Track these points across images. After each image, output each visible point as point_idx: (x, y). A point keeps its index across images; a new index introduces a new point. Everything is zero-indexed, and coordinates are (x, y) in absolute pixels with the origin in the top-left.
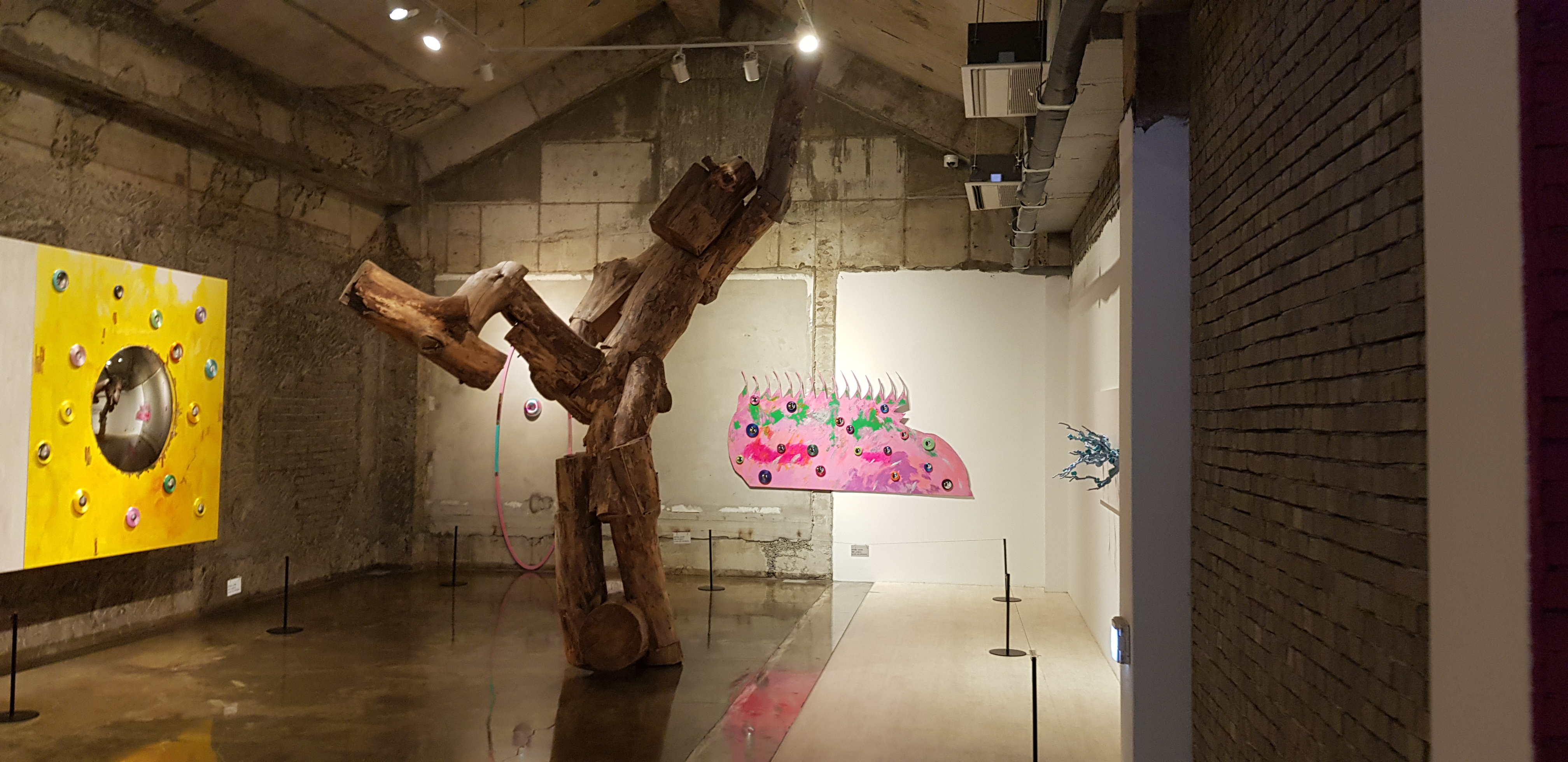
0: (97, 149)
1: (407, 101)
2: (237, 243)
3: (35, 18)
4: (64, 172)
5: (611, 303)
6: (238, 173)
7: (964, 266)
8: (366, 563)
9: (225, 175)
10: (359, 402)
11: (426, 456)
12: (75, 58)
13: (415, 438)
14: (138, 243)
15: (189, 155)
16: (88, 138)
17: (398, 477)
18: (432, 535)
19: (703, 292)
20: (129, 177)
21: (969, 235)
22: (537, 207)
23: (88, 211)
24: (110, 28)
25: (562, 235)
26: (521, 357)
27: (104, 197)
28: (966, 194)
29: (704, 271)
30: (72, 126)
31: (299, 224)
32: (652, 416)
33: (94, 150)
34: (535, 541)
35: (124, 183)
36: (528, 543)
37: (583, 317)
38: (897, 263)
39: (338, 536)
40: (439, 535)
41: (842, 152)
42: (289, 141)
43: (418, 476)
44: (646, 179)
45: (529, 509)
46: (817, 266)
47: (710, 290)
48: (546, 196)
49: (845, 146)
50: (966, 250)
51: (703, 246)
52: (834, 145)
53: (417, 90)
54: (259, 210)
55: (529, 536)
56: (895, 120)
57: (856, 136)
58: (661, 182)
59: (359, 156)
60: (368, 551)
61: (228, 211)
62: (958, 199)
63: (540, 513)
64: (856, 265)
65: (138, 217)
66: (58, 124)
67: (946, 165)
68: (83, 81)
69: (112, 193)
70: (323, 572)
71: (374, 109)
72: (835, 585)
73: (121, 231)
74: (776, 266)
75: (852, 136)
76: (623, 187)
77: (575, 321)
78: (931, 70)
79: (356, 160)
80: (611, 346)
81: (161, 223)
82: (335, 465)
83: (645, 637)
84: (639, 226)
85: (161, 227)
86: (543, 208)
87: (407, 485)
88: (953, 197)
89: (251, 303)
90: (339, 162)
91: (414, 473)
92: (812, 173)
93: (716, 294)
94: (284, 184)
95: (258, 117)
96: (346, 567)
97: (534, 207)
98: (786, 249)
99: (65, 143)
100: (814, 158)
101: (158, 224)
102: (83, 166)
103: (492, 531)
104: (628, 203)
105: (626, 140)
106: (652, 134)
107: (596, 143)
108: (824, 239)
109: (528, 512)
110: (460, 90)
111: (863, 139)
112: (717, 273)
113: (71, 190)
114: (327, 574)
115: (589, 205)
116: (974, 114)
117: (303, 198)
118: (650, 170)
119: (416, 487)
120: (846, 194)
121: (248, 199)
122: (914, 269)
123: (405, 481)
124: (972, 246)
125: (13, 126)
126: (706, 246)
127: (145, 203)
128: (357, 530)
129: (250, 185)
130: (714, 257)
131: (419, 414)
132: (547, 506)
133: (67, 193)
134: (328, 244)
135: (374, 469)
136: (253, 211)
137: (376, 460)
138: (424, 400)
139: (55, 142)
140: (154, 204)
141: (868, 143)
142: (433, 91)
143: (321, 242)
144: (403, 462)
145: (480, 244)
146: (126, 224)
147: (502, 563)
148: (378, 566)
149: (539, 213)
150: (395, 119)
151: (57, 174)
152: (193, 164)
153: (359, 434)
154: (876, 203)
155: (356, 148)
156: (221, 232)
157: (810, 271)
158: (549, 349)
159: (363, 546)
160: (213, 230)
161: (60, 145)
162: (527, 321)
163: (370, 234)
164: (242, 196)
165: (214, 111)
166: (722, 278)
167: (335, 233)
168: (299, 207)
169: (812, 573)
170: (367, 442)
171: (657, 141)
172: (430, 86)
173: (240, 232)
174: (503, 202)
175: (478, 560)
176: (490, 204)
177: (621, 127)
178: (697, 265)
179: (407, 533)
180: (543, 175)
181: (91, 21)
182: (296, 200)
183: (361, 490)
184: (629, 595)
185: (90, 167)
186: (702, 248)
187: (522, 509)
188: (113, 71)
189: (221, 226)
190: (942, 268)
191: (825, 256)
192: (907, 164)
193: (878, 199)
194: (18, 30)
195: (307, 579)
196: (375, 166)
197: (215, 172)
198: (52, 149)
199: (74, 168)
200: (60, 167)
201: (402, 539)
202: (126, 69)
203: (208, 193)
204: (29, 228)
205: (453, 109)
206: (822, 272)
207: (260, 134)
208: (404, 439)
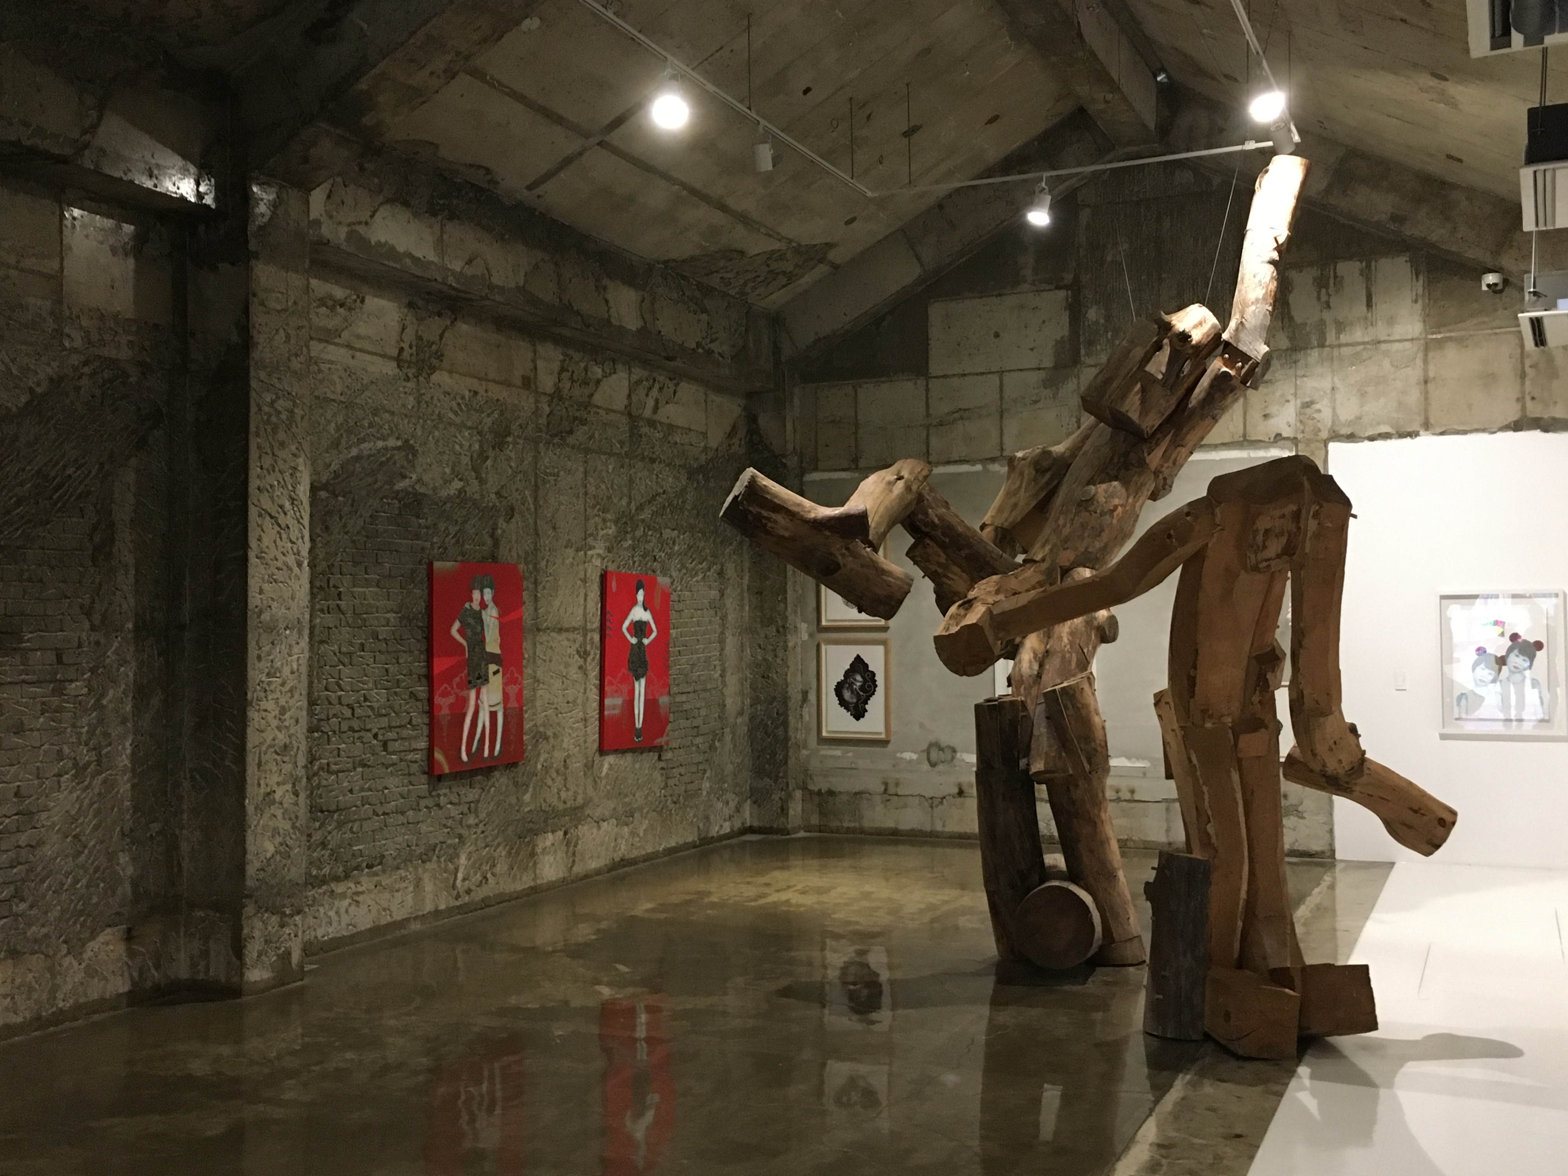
0: (442, 355)
1: (768, 266)
2: (587, 451)
3: (377, 214)
4: (411, 385)
5: (1034, 503)
6: (586, 369)
7: (1517, 426)
8: (738, 825)
9: (573, 372)
10: (722, 633)
11: (800, 697)
12: (419, 255)
13: (786, 675)
14: (487, 458)
15: (535, 352)
16: (433, 343)
17: (769, 723)
18: (811, 793)
19: (1154, 485)
20: (474, 384)
21: (1523, 383)
22: (924, 383)
23: (435, 427)
24: (452, 216)
25: (956, 415)
26: (926, 578)
27: (451, 409)
28: (1519, 325)
29: (1154, 459)
30: (417, 332)
31: (652, 423)
32: (1095, 648)
33: (440, 356)
34: (936, 802)
35: (470, 391)
36: (926, 804)
37: (998, 523)
38: (1415, 427)
39: (705, 793)
40: (819, 793)
41: (1332, 281)
42: (639, 327)
43: (792, 721)
44: (1062, 337)
45: (926, 762)
46: (1300, 436)
47: (1162, 482)
48: (935, 368)
49: (1335, 273)
50: (1520, 404)
51: (1153, 426)
52: (1319, 272)
53: (779, 250)
54: (609, 411)
55: (928, 795)
56: (1408, 233)
57: (1351, 258)
58: (1082, 339)
59: (714, 336)
60: (738, 811)
61: (577, 414)
62: (1506, 333)
63: (940, 767)
64: (1356, 434)
65: (486, 429)
66: (403, 330)
67: (1484, 288)
68: (429, 280)
69: (459, 404)
70: (691, 837)
71: (730, 279)
72: (1339, 867)
73: (470, 445)
74: (1241, 439)
75: (1344, 258)
76: (1032, 349)
77: (988, 530)
78: (1460, 161)
79: (712, 341)
80: (1037, 559)
81: (509, 434)
82: (699, 709)
83: (1098, 928)
84: (1054, 398)
85: (510, 439)
86: (934, 384)
87: (780, 732)
88: (1498, 331)
89: (604, 521)
90: (693, 345)
91: (787, 716)
92: (1289, 312)
93: (1171, 487)
94: (635, 378)
95: (607, 301)
96: (714, 831)
97: (921, 382)
98: (1255, 415)
99: (410, 351)
100: (1291, 292)
101: (506, 436)
102: (429, 375)
103: (882, 788)
104: (1039, 369)
105: (1035, 288)
106: (1069, 277)
107: (997, 296)
108: (1308, 400)
109: (926, 766)
110: (830, 246)
111: (1361, 262)
112: (1171, 461)
113: (419, 403)
114: (696, 839)
115: (990, 376)
116: (1537, 225)
117: (655, 392)
118: (1067, 325)
119: (790, 733)
120: (1338, 338)
121: (597, 399)
122: (1442, 433)
123: (776, 728)
124: (1528, 398)
125: (358, 337)
126: (1156, 426)
127: (492, 412)
128: (726, 785)
129: (598, 382)
130: (1168, 438)
131: (790, 644)
132: (949, 758)
133: (416, 408)
134: (682, 444)
135: (741, 713)
136: (602, 412)
137: (743, 703)
138: (796, 627)
139: (402, 350)
140: (502, 413)
141: (1368, 266)
142: (798, 250)
143: (676, 443)
144: (775, 704)
145: (856, 433)
146: (475, 438)
147: (896, 828)
148: (751, 830)
149: (927, 390)
150: (754, 288)
151: (404, 387)
152: (540, 364)
153: (723, 671)
154: (1383, 347)
155: (712, 328)
156: (571, 440)
157: (1289, 443)
158: (960, 567)
159: (732, 805)
160: (562, 438)
161: (406, 355)
162: (933, 532)
163: (728, 429)
164: (591, 395)
165: (561, 300)
166: (1177, 466)
167: (690, 430)
168: (651, 403)
169: (1305, 849)
170: (732, 680)
171: (1075, 287)
172: (794, 244)
173: (590, 438)
174: (882, 379)
175: (867, 824)
176: (866, 383)
177: (1028, 273)
178: (1145, 451)
179: (782, 790)
180: (930, 342)
181: (433, 211)
182: (647, 395)
183: (728, 738)
184: (1074, 874)
185: (436, 377)
186: (1151, 429)
187: (918, 761)
188: (457, 266)
189: (571, 432)
190: (1484, 430)
191: (1311, 422)
192: (1426, 291)
193: (1385, 342)
194: (361, 229)
195: (673, 844)
196: (733, 346)
197: (563, 370)
198: (398, 360)
199: (421, 379)
200: (407, 379)
201: (776, 797)
202: (469, 262)
203: (557, 396)
204: (379, 451)
205: (822, 269)
206: (1307, 445)
207: (609, 321)
208: (775, 676)
